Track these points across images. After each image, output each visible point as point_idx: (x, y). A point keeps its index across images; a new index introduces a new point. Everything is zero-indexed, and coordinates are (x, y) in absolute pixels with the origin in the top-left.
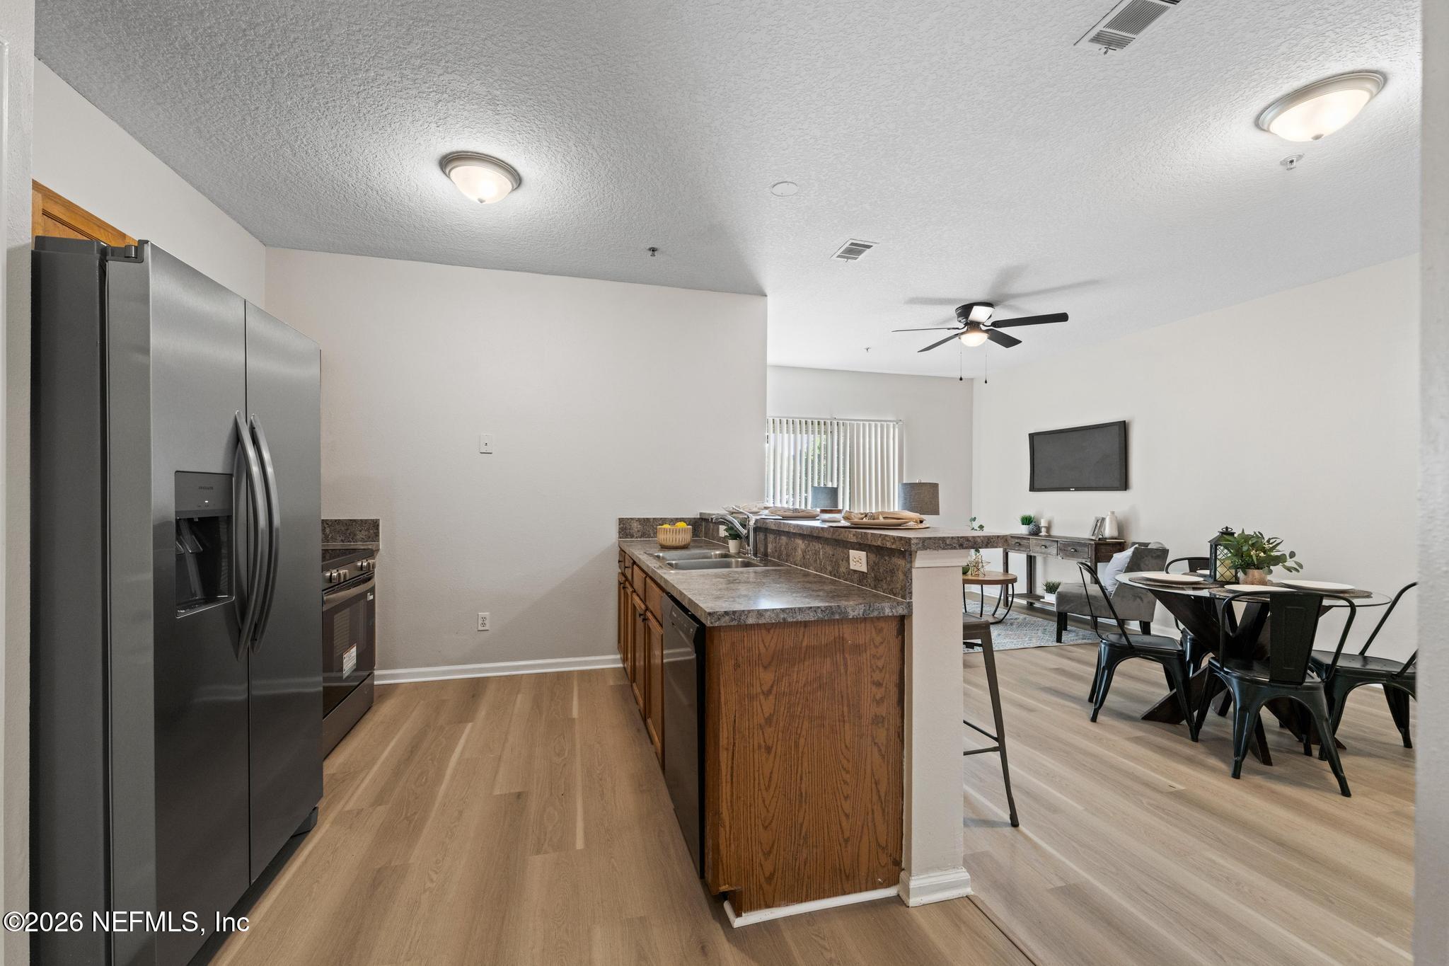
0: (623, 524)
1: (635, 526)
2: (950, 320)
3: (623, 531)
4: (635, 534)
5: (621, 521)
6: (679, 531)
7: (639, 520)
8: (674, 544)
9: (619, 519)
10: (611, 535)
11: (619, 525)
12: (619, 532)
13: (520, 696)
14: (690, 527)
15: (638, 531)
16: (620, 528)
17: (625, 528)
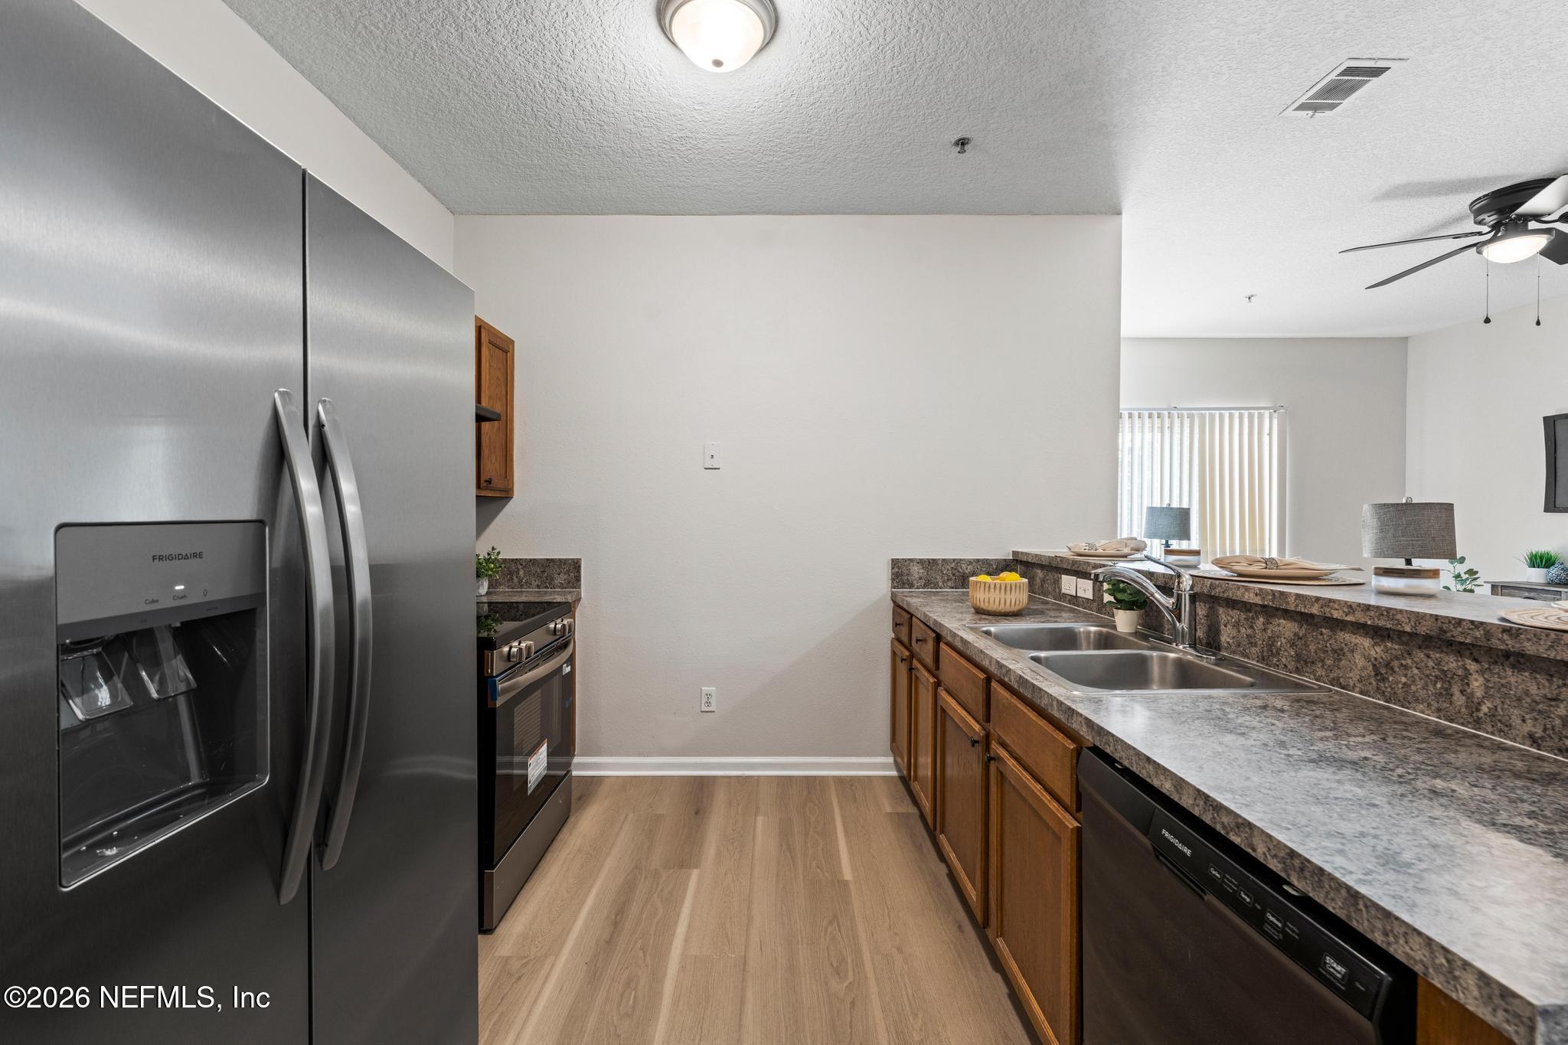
0: (899, 568)
1: (916, 571)
2: (1459, 219)
3: (897, 577)
4: (915, 582)
5: (895, 563)
6: (1008, 588)
7: (921, 562)
8: (1002, 608)
9: (893, 560)
10: (881, 584)
11: (892, 569)
12: (893, 580)
13: (760, 819)
14: (1025, 580)
15: (920, 578)
16: (893, 574)
17: (900, 572)
